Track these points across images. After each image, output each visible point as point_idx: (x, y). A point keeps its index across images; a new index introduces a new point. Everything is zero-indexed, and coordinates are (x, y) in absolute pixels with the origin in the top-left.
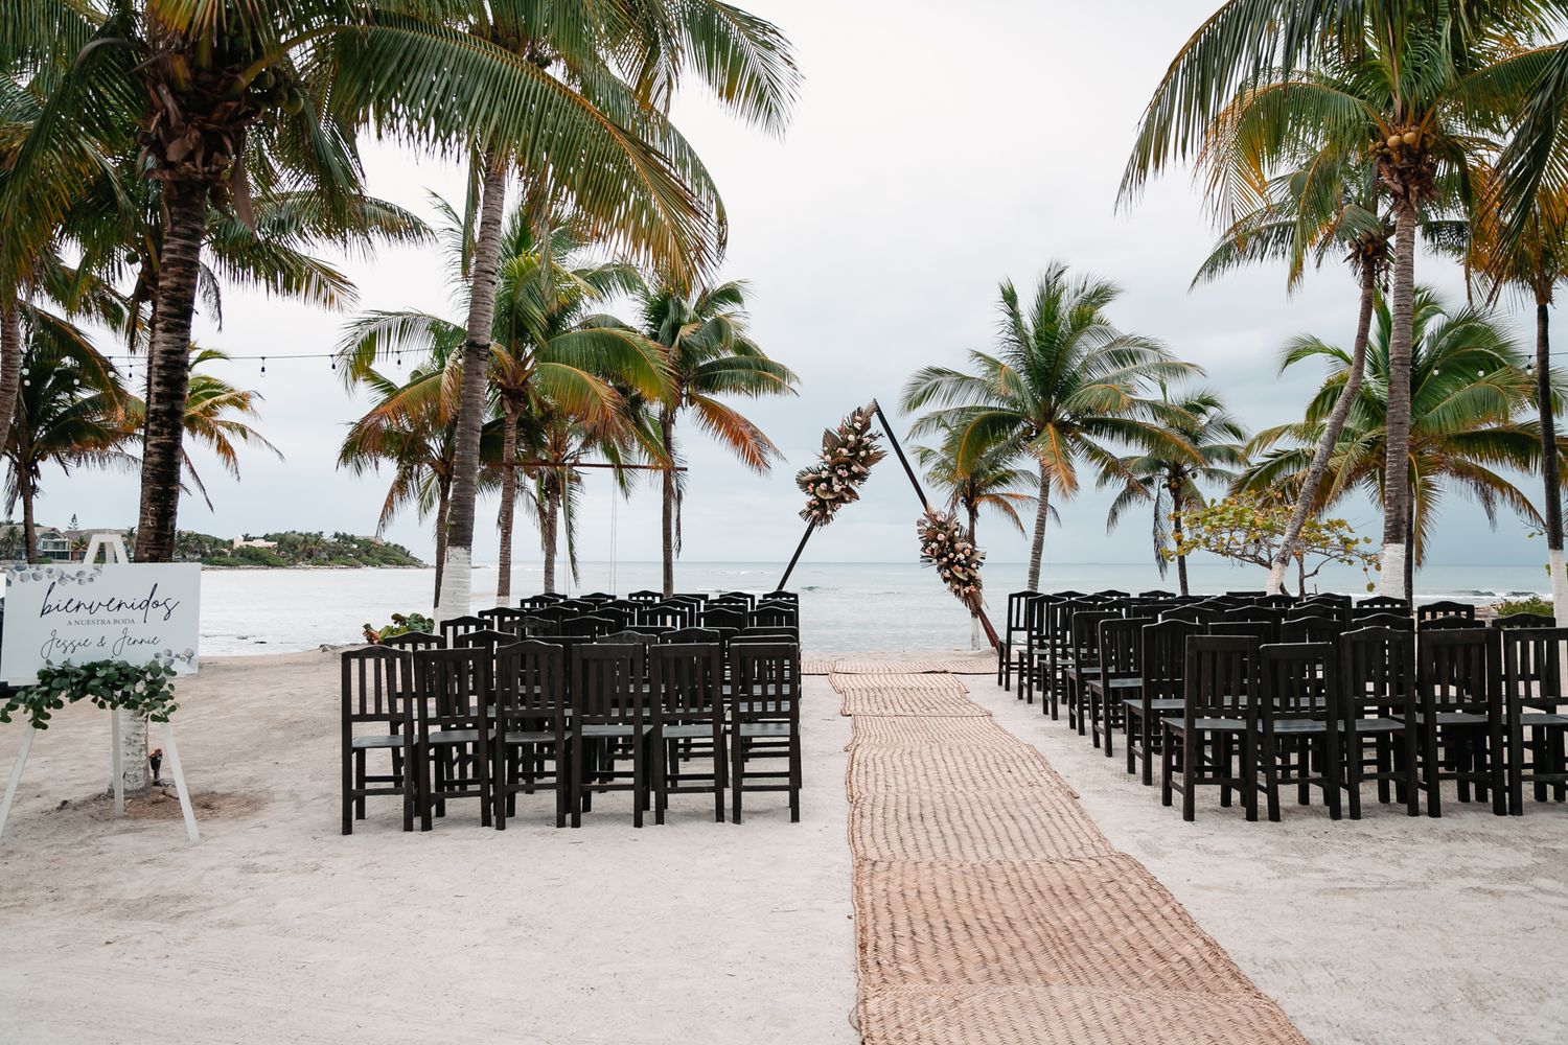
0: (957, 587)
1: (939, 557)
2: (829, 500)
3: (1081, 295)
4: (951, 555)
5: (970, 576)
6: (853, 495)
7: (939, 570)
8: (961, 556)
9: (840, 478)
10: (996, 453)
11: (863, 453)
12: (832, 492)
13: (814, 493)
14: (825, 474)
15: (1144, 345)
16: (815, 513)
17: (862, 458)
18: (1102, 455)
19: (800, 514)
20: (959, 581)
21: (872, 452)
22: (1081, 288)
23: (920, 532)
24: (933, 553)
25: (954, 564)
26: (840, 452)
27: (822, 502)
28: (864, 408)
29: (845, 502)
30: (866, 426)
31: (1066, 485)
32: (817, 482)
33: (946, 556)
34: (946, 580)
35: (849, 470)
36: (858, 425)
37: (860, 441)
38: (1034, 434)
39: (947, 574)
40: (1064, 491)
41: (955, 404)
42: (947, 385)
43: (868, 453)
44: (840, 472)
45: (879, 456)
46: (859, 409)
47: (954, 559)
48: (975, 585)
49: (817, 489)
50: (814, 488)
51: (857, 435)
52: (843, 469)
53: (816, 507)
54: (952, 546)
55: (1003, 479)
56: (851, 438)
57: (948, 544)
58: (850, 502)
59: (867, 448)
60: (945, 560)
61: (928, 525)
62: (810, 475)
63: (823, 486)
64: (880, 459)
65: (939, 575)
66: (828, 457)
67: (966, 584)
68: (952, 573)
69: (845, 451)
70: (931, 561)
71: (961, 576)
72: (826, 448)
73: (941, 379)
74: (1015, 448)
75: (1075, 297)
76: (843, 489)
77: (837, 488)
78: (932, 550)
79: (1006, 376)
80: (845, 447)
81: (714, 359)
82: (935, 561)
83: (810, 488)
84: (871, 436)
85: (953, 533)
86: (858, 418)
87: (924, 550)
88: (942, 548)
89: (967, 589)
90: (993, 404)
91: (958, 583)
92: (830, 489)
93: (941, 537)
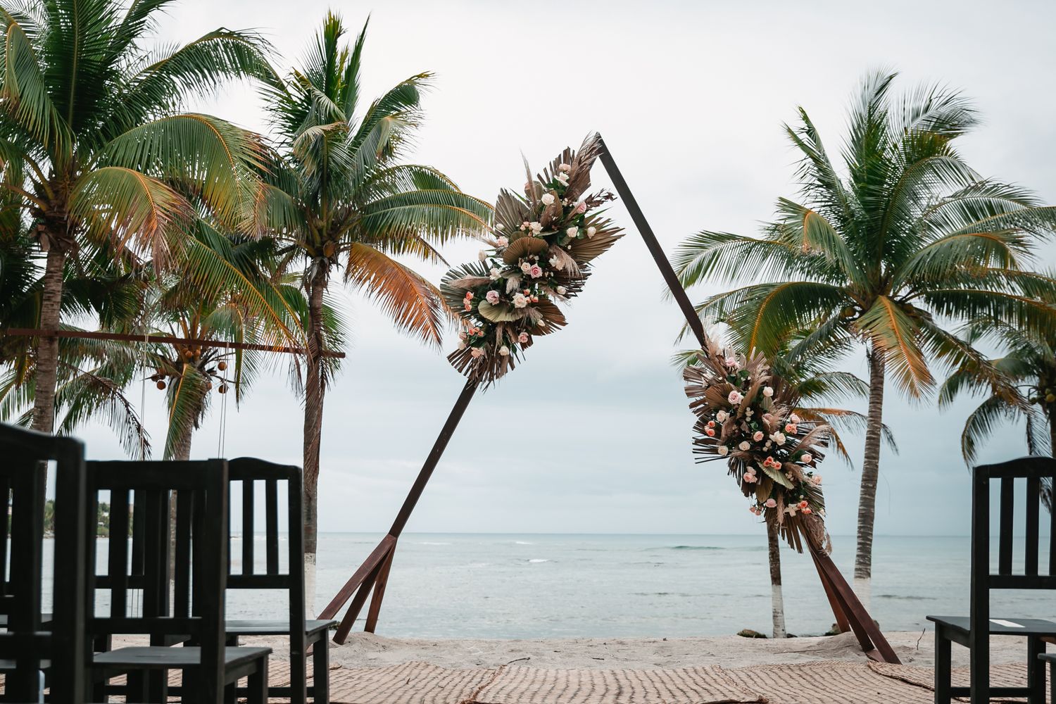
0: (771, 503)
1: (732, 442)
2: (506, 325)
3: (922, 117)
4: (758, 436)
5: (796, 481)
6: (554, 317)
7: (733, 467)
8: (779, 437)
9: (527, 282)
10: (801, 350)
11: (573, 232)
12: (512, 309)
13: (475, 312)
14: (496, 274)
15: (1008, 196)
16: (478, 352)
17: (574, 241)
18: (956, 348)
19: (450, 358)
20: (777, 491)
21: (592, 231)
22: (923, 106)
23: (690, 392)
24: (718, 435)
25: (764, 456)
26: (528, 230)
27: (490, 327)
28: (576, 148)
29: (539, 331)
30: (580, 180)
31: (914, 376)
32: (480, 291)
33: (748, 437)
34: (748, 489)
35: (545, 264)
36: (563, 178)
37: (567, 210)
38: (857, 315)
39: (750, 476)
40: (912, 386)
41: (744, 281)
42: (729, 253)
43: (585, 233)
44: (526, 267)
45: (607, 238)
46: (566, 152)
47: (763, 443)
48: (811, 501)
49: (482, 305)
50: (476, 301)
51: (562, 197)
52: (532, 262)
53: (478, 342)
54: (757, 418)
55: (814, 387)
56: (548, 199)
57: (749, 413)
58: (546, 330)
59: (582, 223)
60: (745, 446)
61: (709, 375)
62: (469, 276)
63: (491, 296)
64: (608, 244)
65: (733, 479)
66: (504, 240)
67: (790, 497)
68: (760, 474)
69: (536, 227)
70: (715, 451)
71: (779, 479)
72: (501, 226)
73: (718, 246)
74: (827, 341)
75: (913, 120)
76: (531, 305)
77: (520, 300)
78: (718, 428)
79: (812, 226)
80: (536, 219)
81: (387, 195)
82: (724, 449)
83: (466, 301)
84: (591, 202)
85: (761, 390)
86: (563, 166)
87: (700, 426)
88: (739, 423)
89: (792, 509)
90: (797, 277)
91: (774, 496)
92: (505, 302)
93: (736, 397)
